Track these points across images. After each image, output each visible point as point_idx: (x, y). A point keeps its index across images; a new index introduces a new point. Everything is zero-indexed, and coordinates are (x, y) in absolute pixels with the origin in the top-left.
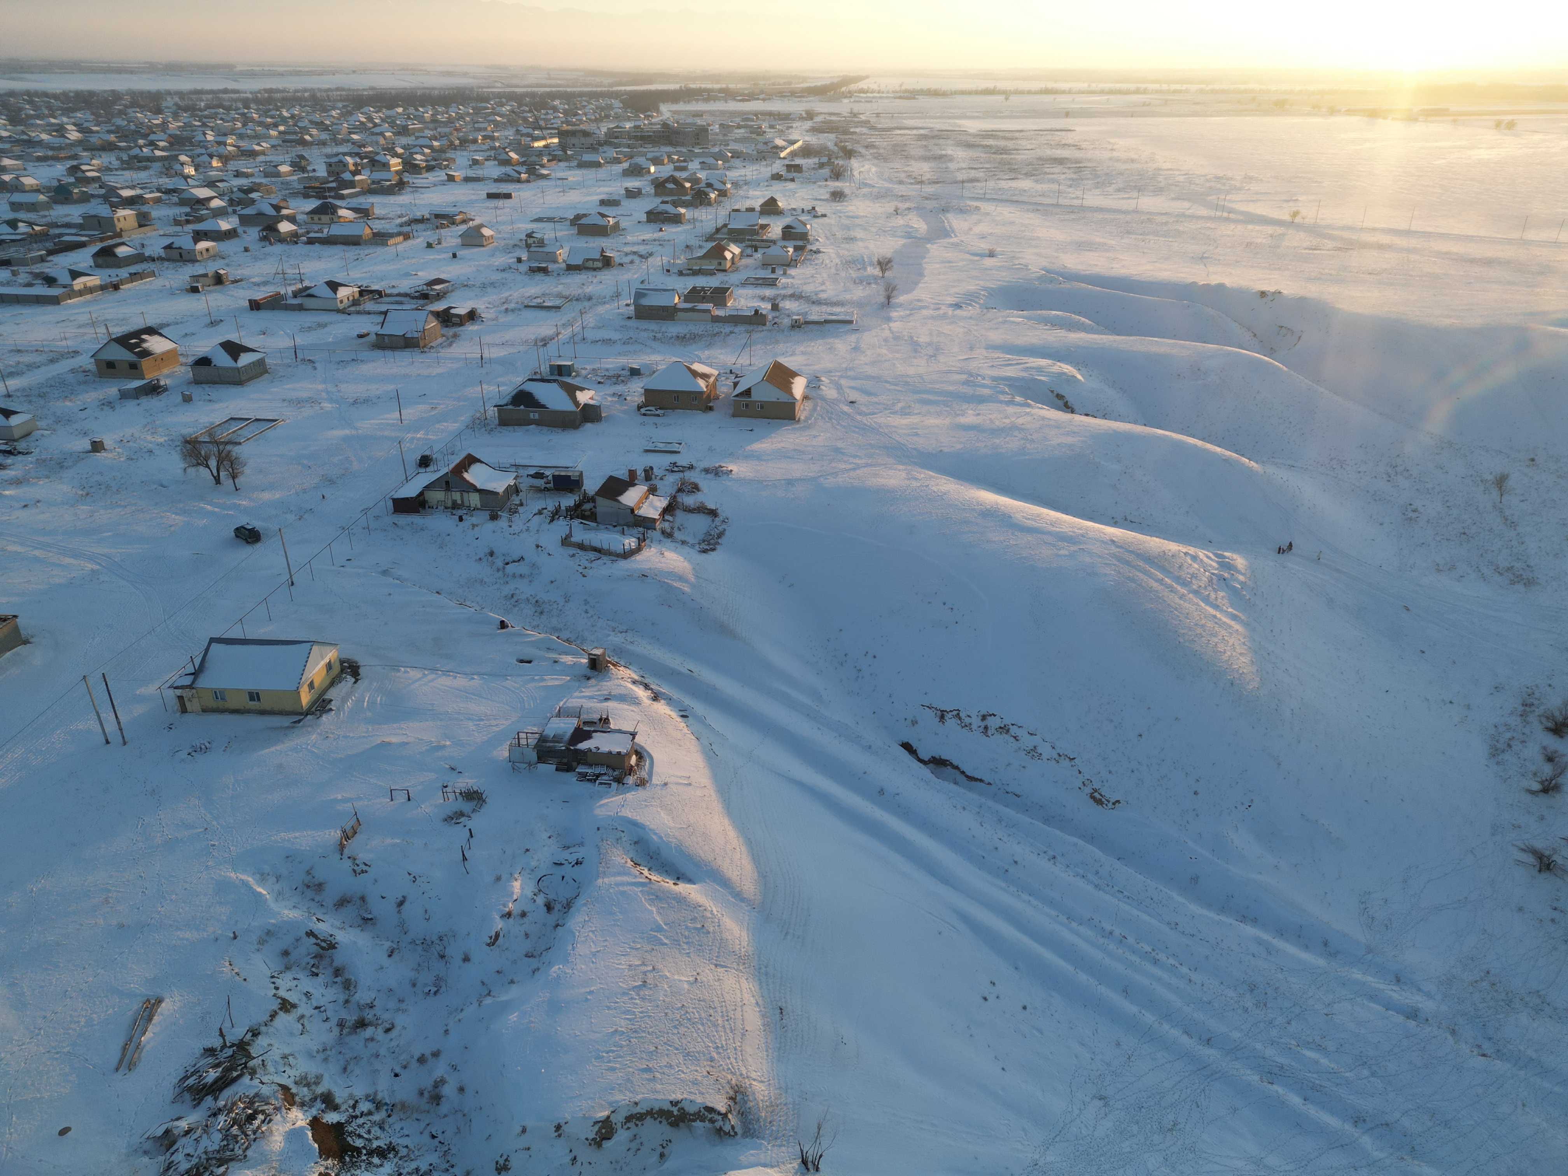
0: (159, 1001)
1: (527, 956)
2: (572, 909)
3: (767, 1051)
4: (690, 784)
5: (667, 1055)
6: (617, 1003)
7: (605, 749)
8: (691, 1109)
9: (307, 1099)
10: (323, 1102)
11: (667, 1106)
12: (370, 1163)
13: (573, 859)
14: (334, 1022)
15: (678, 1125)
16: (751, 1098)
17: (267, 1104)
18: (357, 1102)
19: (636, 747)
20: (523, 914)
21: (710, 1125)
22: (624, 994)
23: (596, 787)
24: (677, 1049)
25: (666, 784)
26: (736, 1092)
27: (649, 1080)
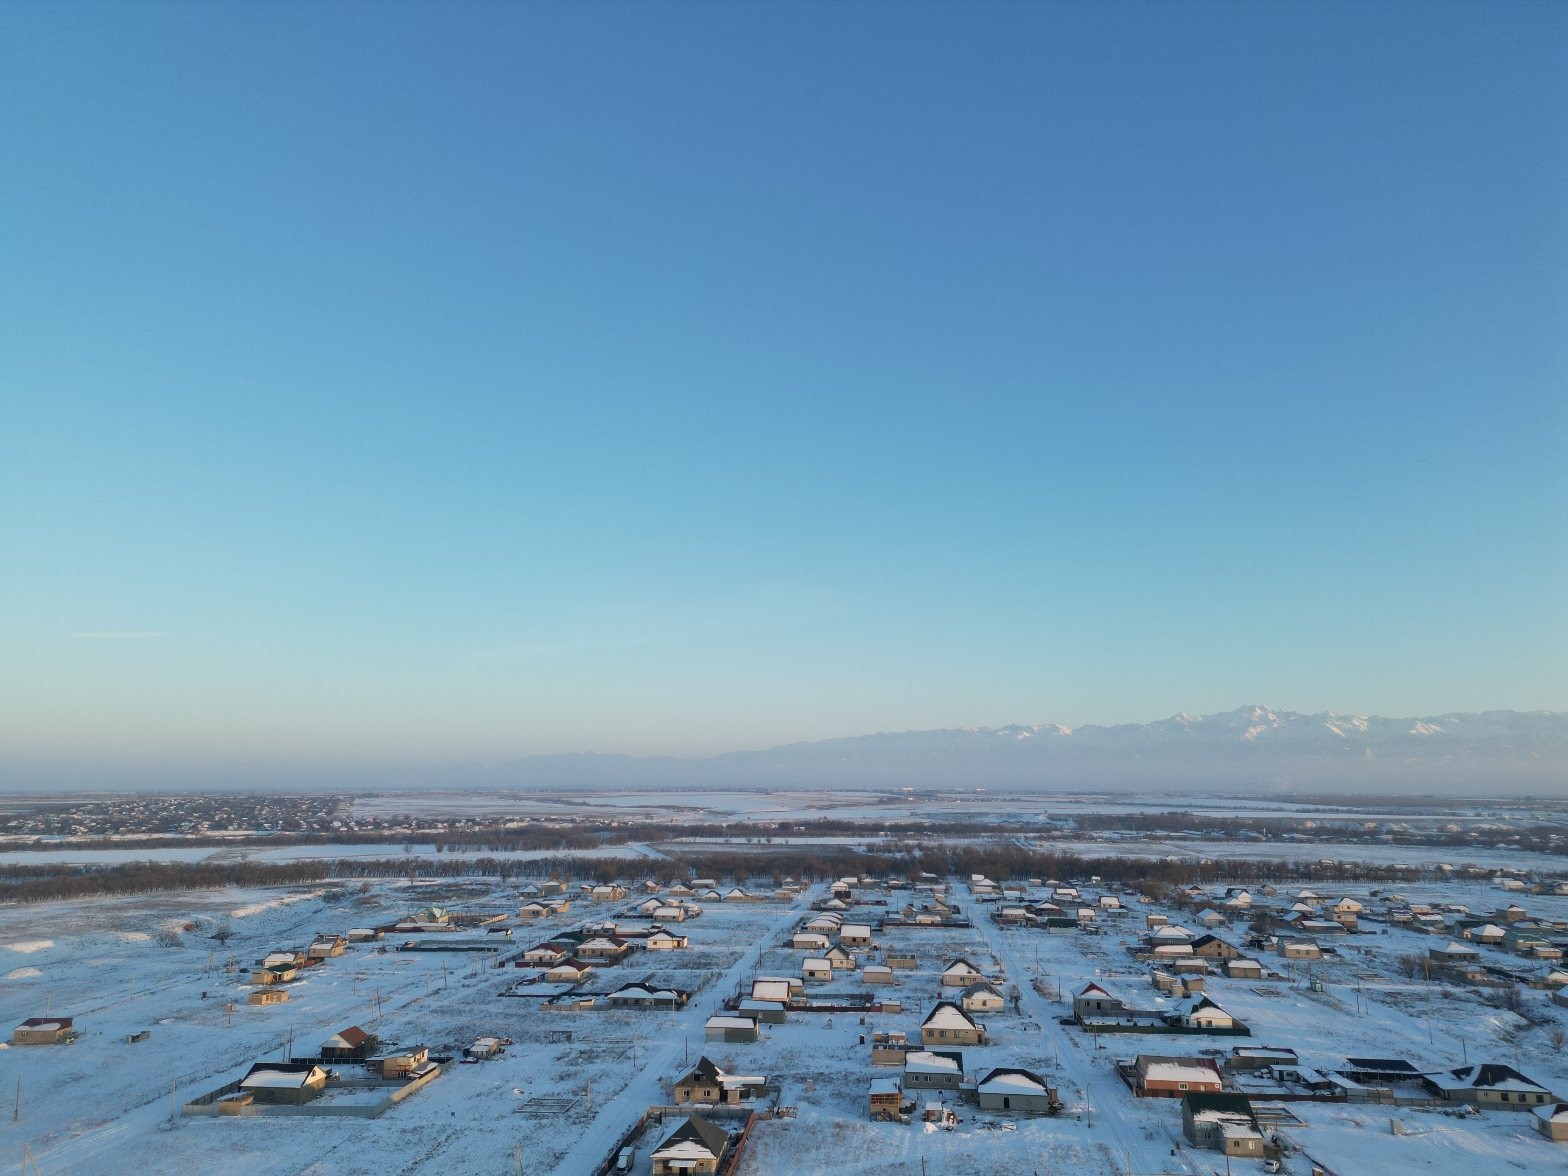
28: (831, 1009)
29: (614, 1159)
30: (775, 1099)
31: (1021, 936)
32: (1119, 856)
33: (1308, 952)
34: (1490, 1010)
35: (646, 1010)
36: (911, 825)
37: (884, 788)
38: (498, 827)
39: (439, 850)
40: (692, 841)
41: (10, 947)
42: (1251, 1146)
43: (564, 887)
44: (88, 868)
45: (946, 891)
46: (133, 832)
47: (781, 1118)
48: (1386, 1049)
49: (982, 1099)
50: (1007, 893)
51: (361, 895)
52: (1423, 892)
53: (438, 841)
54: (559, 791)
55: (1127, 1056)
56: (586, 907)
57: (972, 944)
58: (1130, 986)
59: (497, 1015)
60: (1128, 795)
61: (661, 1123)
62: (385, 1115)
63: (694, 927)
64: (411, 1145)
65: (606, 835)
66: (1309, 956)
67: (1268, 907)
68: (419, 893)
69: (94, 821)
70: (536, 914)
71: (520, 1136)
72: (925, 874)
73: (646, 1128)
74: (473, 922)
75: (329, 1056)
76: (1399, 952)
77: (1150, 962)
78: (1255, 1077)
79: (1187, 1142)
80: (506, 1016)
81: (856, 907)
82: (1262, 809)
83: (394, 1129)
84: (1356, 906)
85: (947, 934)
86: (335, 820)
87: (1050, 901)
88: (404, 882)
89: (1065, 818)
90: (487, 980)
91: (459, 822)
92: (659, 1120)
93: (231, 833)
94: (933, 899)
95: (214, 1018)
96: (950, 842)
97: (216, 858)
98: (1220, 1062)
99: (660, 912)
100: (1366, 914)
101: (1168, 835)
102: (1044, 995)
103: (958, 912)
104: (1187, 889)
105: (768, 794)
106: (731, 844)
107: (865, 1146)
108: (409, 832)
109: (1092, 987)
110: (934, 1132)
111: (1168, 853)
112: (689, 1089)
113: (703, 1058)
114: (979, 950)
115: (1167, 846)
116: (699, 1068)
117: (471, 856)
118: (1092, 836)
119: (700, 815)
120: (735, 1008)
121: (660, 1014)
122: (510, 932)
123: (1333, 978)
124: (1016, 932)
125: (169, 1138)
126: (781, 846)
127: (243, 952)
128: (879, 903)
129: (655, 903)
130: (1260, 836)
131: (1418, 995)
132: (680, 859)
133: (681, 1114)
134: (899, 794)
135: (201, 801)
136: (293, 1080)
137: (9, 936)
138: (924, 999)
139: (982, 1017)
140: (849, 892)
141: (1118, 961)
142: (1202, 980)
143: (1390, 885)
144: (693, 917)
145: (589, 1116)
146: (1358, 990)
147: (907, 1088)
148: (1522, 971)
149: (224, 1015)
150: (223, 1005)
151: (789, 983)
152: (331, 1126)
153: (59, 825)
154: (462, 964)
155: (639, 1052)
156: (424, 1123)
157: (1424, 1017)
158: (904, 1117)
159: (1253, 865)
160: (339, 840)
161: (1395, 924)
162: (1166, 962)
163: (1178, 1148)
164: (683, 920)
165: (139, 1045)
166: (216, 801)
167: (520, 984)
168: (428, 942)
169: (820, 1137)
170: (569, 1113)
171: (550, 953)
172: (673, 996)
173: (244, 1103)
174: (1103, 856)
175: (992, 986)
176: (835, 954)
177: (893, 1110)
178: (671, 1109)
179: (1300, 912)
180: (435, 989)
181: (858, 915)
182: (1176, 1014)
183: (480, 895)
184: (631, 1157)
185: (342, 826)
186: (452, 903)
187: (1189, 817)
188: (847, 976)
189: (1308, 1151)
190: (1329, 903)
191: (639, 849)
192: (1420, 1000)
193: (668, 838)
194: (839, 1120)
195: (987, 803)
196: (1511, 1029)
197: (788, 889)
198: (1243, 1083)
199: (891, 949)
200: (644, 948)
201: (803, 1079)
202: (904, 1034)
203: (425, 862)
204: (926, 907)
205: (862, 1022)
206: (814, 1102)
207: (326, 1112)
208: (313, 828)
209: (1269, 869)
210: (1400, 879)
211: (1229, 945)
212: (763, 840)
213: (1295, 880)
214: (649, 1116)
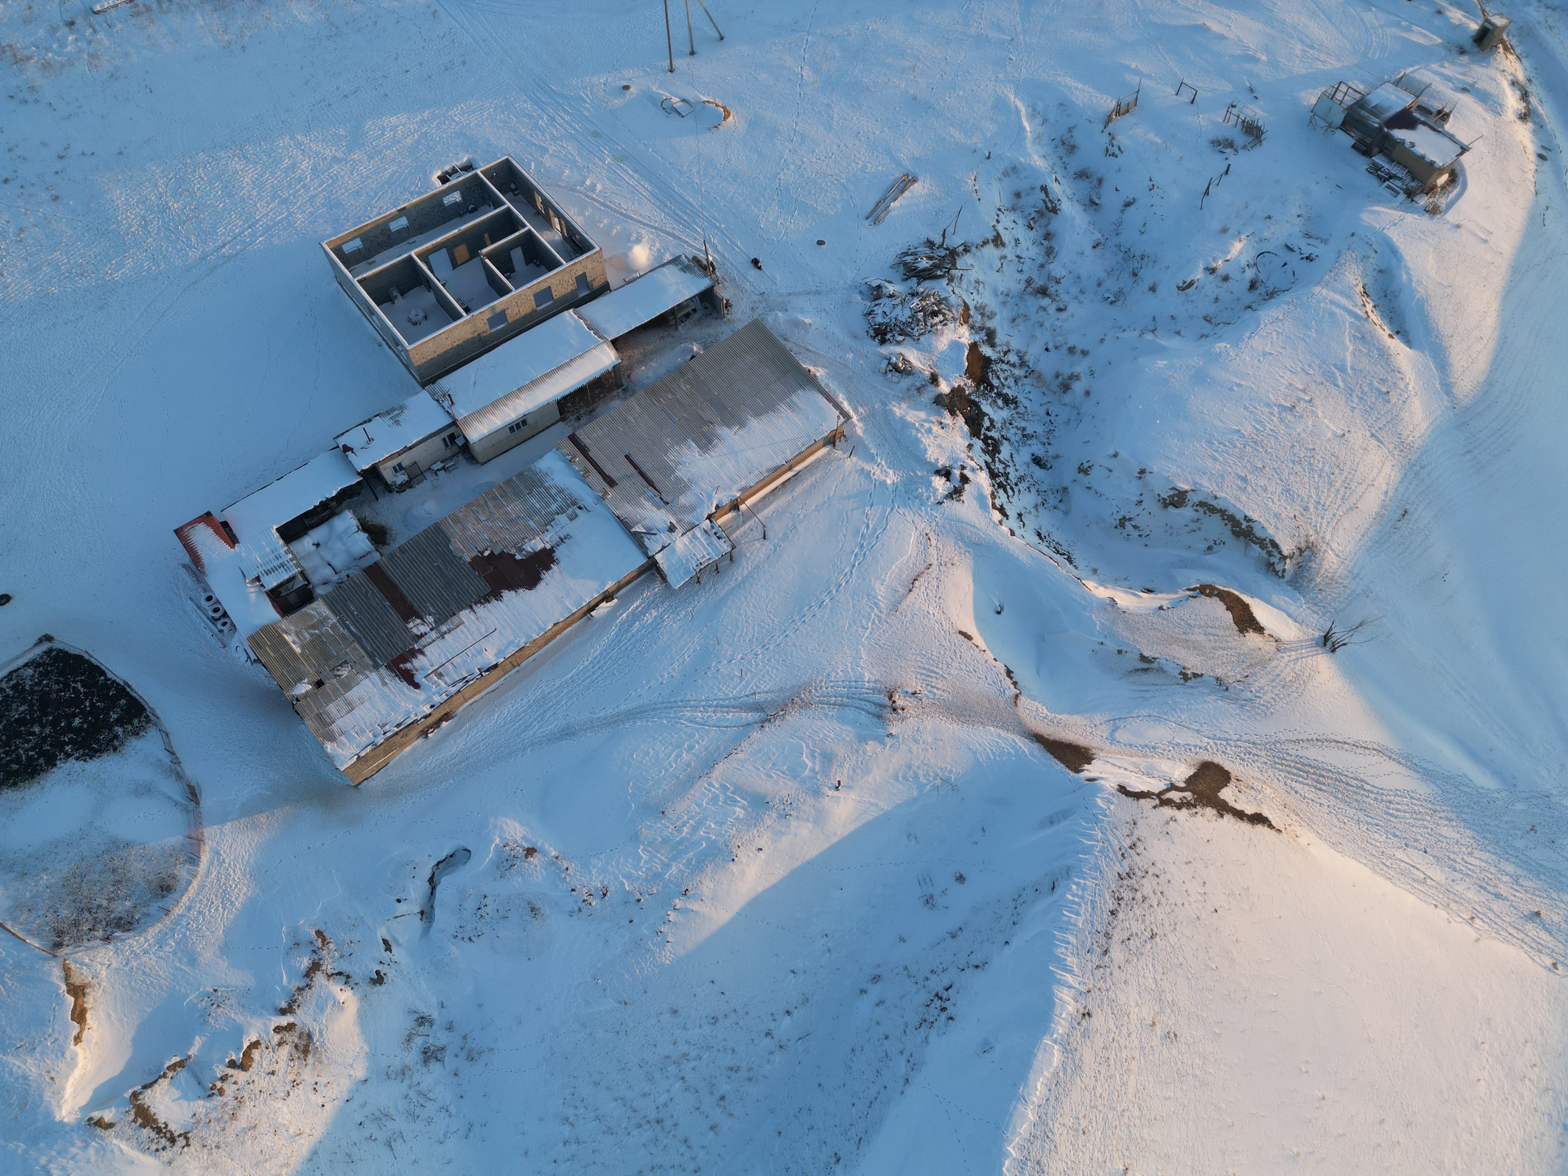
0: (914, 180)
1: (1205, 318)
2: (1273, 300)
3: (1363, 536)
4: (1485, 241)
5: (1269, 479)
6: (1256, 408)
7: (1420, 150)
8: (1259, 533)
9: (977, 325)
10: (987, 335)
11: (1239, 517)
12: (995, 402)
13: (1307, 251)
14: (1024, 277)
15: (1238, 537)
16: (1317, 561)
17: (949, 310)
18: (1009, 350)
19: (1456, 166)
20: (1226, 278)
21: (1266, 556)
22: (1268, 405)
23: (1381, 189)
24: (1281, 480)
25: (1458, 226)
26: (1308, 547)
27: (1239, 487)
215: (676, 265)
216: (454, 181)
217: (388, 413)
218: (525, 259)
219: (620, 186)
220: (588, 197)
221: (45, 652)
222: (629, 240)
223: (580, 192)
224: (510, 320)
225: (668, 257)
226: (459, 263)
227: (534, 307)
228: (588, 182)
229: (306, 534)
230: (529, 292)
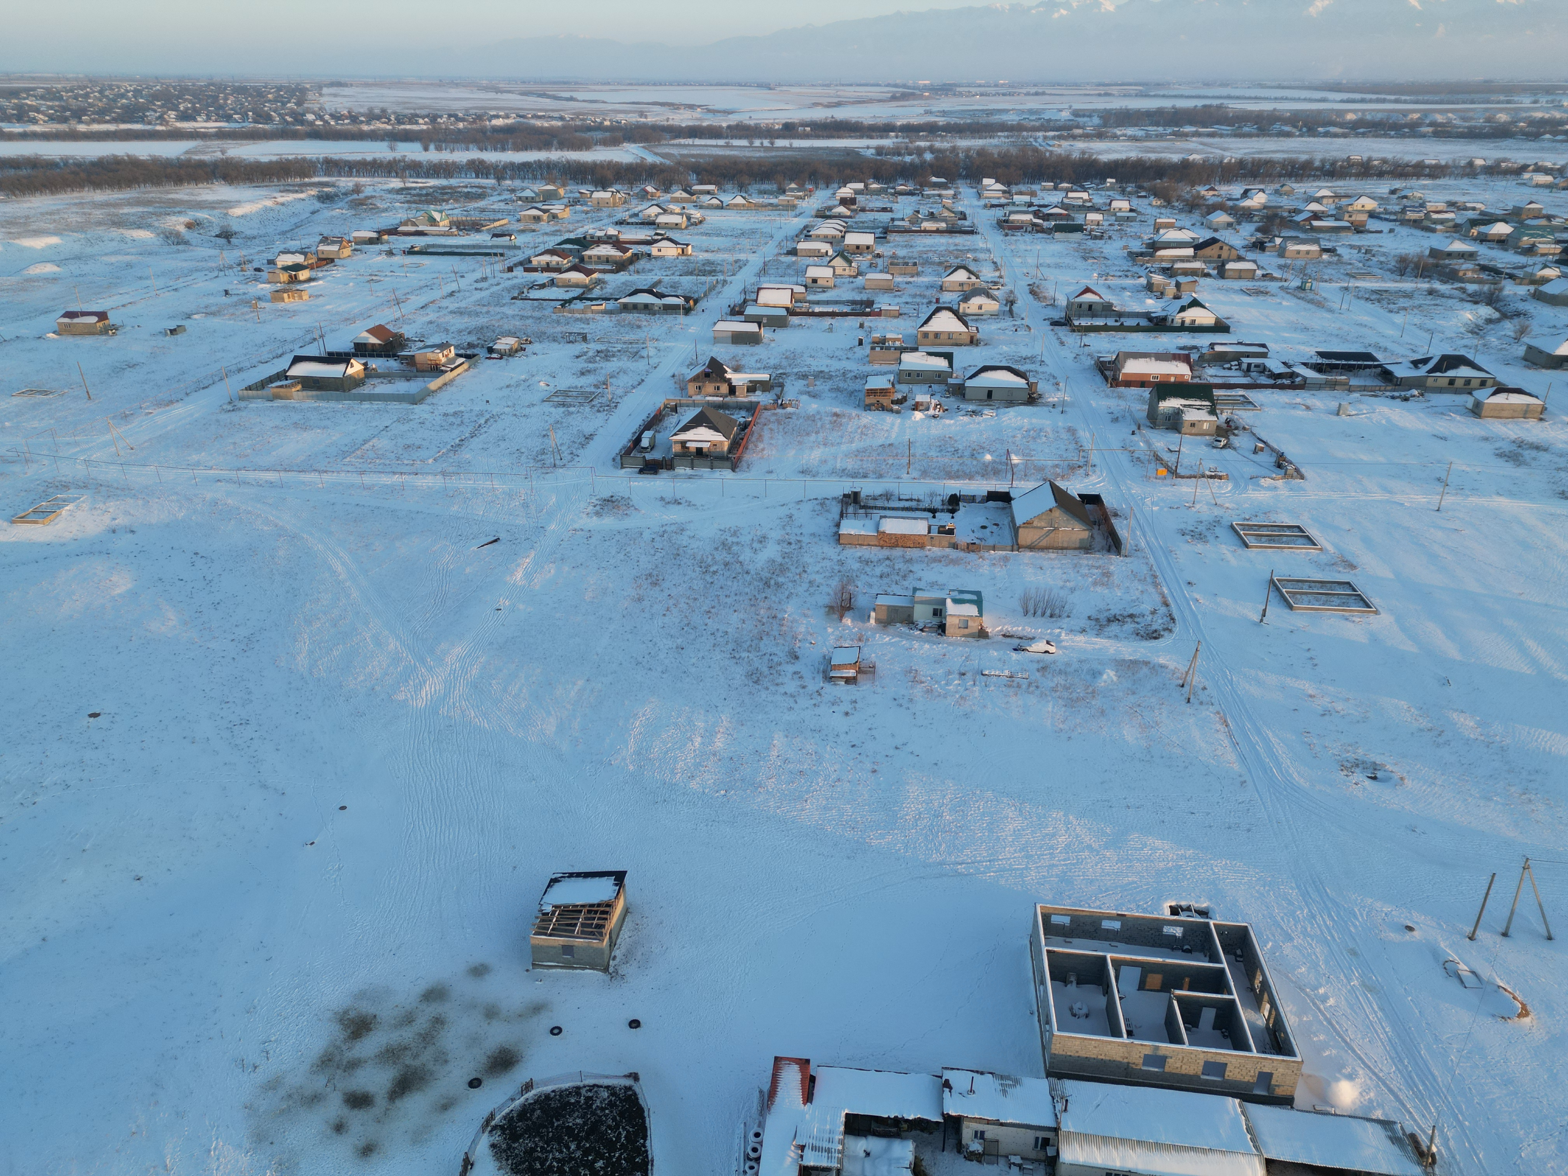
28: (833, 315)
29: (637, 441)
30: (779, 393)
31: (1025, 242)
32: (1140, 156)
33: (1308, 252)
34: (1468, 305)
35: (655, 314)
36: (924, 124)
37: (898, 82)
38: (483, 124)
39: (426, 149)
40: (691, 143)
41: (17, 242)
42: (1205, 426)
43: (562, 192)
44: (65, 161)
45: (955, 196)
46: (99, 122)
47: (784, 408)
48: (1356, 342)
49: (967, 391)
50: (1017, 198)
51: (355, 196)
52: (1444, 189)
53: (424, 139)
54: (542, 83)
55: (1108, 352)
56: (587, 213)
57: (975, 250)
58: (1124, 289)
59: (513, 316)
60: (1163, 85)
61: (676, 412)
62: (426, 402)
63: (697, 234)
64: (455, 427)
65: (598, 135)
66: (1309, 256)
67: (1281, 207)
68: (414, 195)
69: (51, 108)
70: (537, 219)
71: (551, 421)
72: (934, 179)
73: (664, 416)
74: (475, 227)
75: (361, 350)
76: (1398, 251)
77: (1149, 265)
78: (1224, 369)
79: (1149, 424)
80: (522, 318)
81: (862, 214)
82: (1305, 100)
83: (436, 413)
84: (1370, 204)
85: (951, 241)
86: (308, 113)
87: (1059, 205)
88: (395, 183)
89: (1089, 114)
90: (498, 284)
91: (441, 117)
92: (675, 409)
93: (200, 124)
94: (940, 206)
95: (243, 314)
96: (963, 143)
97: (195, 153)
98: (1194, 356)
99: (662, 219)
100: (1379, 213)
101: (1197, 131)
102: (1039, 299)
103: (965, 219)
104: (1202, 190)
105: (770, 89)
106: (733, 146)
107: (859, 431)
108: (390, 127)
109: (1087, 290)
110: (921, 419)
111: (1192, 152)
112: (700, 384)
113: (712, 358)
114: (981, 256)
115: (1193, 143)
116: (708, 367)
117: (461, 156)
118: (1115, 133)
119: (697, 114)
120: (741, 313)
121: (669, 318)
122: (513, 237)
123: (1326, 277)
124: (1020, 238)
125: (235, 417)
126: (784, 149)
127: (252, 251)
128: (884, 210)
129: (656, 210)
130: (1294, 130)
131: (1405, 292)
132: (679, 163)
133: (694, 405)
134: (914, 88)
135: (158, 87)
136: (335, 371)
137: (12, 231)
138: (923, 304)
139: (976, 320)
140: (855, 198)
141: (1117, 265)
142: (1196, 281)
143: (1413, 182)
144: (695, 224)
145: (611, 406)
146: (1346, 289)
147: (899, 383)
148: (1514, 268)
149: (251, 312)
150: (247, 302)
151: (792, 290)
152: (379, 410)
153: (15, 112)
154: (471, 268)
155: (652, 352)
156: (462, 408)
157: (1402, 313)
158: (895, 407)
159: (1278, 163)
160: (316, 135)
161: (1404, 222)
162: (1165, 265)
163: (1139, 428)
164: (686, 228)
165: (179, 337)
166: (174, 88)
167: (531, 288)
168: (433, 246)
169: (819, 424)
170: (593, 403)
171: (556, 259)
172: (680, 301)
173: (294, 390)
174: (1122, 156)
175: (990, 291)
176: (839, 262)
177: (885, 401)
178: (684, 400)
179: (1312, 212)
180: (450, 291)
181: (862, 222)
182: (1164, 314)
183: (477, 198)
184: (653, 439)
185: (317, 119)
186: (450, 206)
187: (1224, 110)
188: (849, 282)
189: (1255, 430)
190: (1344, 202)
191: (635, 151)
192: (1404, 297)
193: (665, 139)
194: (837, 410)
195: (1008, 98)
196: (1481, 322)
197: (792, 196)
198: (1212, 374)
199: (894, 256)
200: (649, 255)
201: (805, 376)
202: (900, 336)
203: (413, 162)
204: (932, 213)
205: (862, 326)
206: (814, 396)
207: (372, 398)
208: (286, 121)
209: (1293, 167)
210: (1426, 176)
211: (1231, 247)
212: (766, 143)
213: (1317, 178)
214: (666, 407)
215: (1385, 1129)
216: (1183, 917)
217: (1002, 1077)
218: (1215, 1022)
219: (1356, 1013)
220: (1315, 1004)
221: (625, 1087)
222: (1340, 1071)
223: (1308, 996)
224: (1167, 1069)
225: (1378, 1114)
226: (1147, 988)
227: (1200, 1073)
228: (1321, 991)
229: (865, 1136)
230: (1202, 1056)
